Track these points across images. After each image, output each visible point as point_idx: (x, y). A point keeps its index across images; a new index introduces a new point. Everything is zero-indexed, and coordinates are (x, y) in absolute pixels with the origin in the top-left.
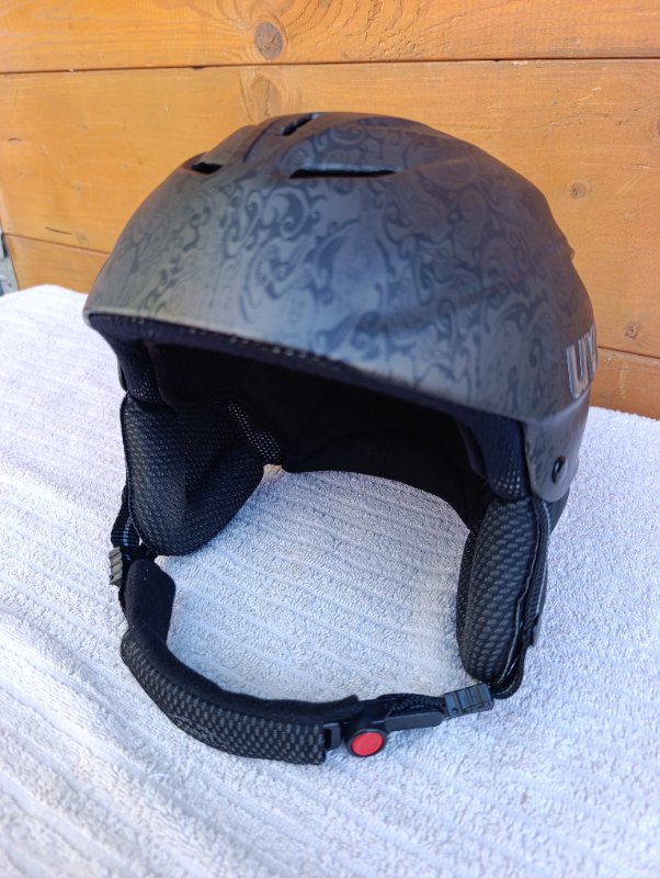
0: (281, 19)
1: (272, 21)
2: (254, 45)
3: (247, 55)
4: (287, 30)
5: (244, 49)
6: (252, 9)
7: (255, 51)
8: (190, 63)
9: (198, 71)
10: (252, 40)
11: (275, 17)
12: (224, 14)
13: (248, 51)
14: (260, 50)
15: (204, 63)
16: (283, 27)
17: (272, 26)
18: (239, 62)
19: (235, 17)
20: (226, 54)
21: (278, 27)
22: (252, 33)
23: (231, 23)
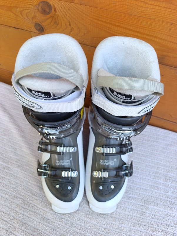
0: (43, 24)
1: (40, 23)
2: (34, 28)
3: (32, 29)
4: (45, 27)
5: (31, 28)
6: (33, 18)
7: (35, 29)
8: (13, 26)
9: (16, 29)
10: (34, 26)
11: (41, 23)
12: (23, 17)
13: (33, 29)
14: (37, 30)
15: (18, 28)
16: (43, 26)
17: (40, 25)
18: (30, 30)
19: (27, 19)
20: (25, 28)
21: (42, 26)
22: (33, 25)
23: (26, 20)
